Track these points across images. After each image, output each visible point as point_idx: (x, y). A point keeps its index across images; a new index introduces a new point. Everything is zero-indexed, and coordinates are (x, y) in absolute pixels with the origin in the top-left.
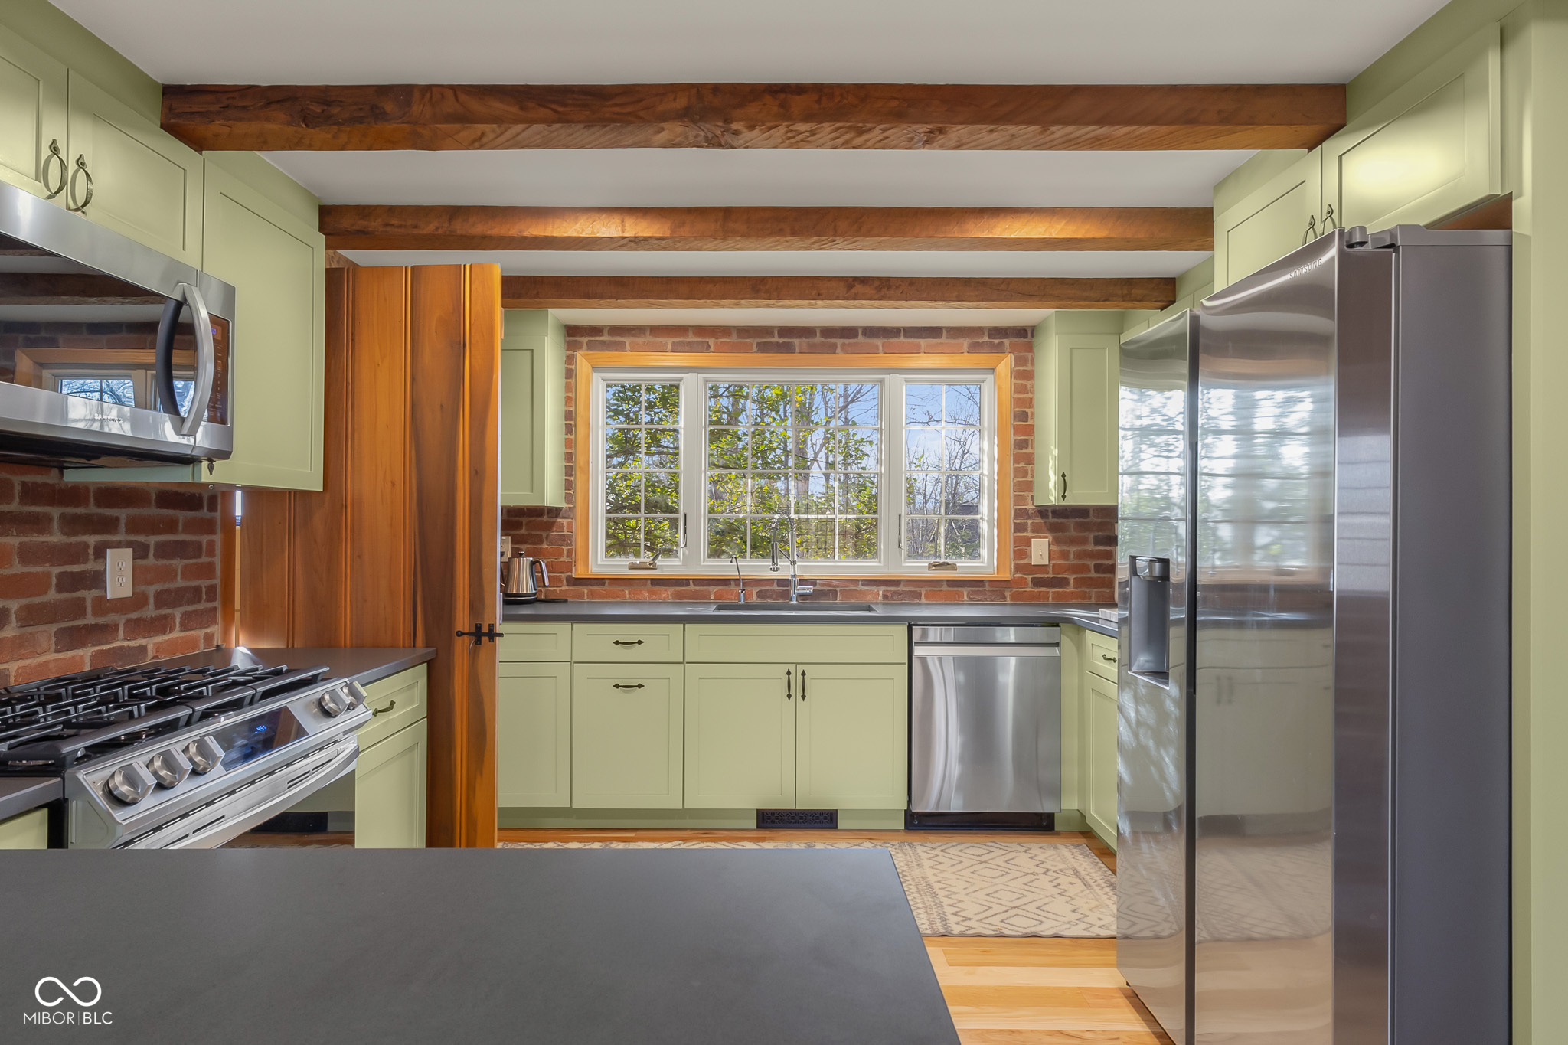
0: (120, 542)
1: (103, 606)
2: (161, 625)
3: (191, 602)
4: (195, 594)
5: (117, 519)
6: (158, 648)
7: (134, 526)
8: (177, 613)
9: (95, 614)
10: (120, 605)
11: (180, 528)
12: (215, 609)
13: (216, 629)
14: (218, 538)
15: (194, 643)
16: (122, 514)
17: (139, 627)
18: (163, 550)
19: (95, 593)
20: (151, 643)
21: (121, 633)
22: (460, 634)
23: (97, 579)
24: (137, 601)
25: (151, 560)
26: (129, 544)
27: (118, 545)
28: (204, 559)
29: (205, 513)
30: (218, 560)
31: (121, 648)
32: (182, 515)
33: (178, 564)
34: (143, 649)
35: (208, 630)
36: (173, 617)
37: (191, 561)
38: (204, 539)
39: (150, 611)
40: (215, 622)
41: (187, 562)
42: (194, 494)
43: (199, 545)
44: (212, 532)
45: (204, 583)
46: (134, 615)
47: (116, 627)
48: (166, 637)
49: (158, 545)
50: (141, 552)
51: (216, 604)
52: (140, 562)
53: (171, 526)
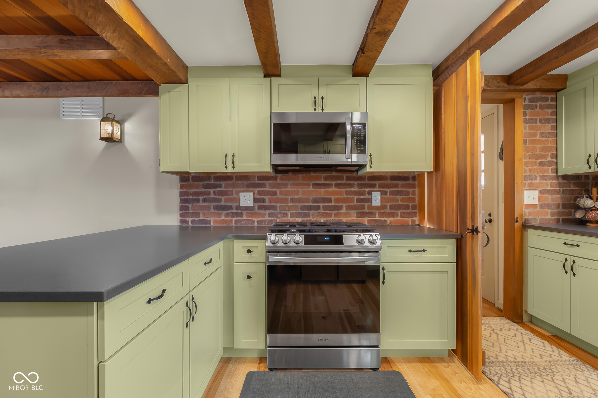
0: (376, 190)
1: (370, 207)
2: (393, 215)
3: (404, 209)
4: (407, 207)
5: (376, 184)
6: (391, 221)
7: (381, 186)
8: (399, 212)
9: (368, 209)
10: (376, 208)
11: (400, 186)
12: (416, 212)
13: (417, 219)
14: (417, 190)
15: (407, 222)
16: (377, 183)
17: (382, 214)
18: (392, 193)
19: (368, 204)
20: (389, 220)
21: (377, 215)
22: (469, 229)
23: (369, 200)
24: (383, 207)
25: (388, 196)
26: (379, 191)
27: (376, 191)
28: (411, 196)
29: (411, 182)
30: (417, 197)
31: (377, 219)
32: (400, 183)
33: (399, 197)
34: (386, 221)
35: (413, 219)
36: (397, 213)
37: (405, 197)
38: (411, 190)
39: (388, 210)
40: (416, 217)
41: (403, 197)
42: (406, 176)
43: (409, 192)
44: (415, 188)
45: (411, 204)
46: (382, 211)
47: (376, 214)
48: (394, 219)
49: (390, 192)
50: (383, 193)
51: (417, 211)
52: (383, 196)
53: (396, 186)
